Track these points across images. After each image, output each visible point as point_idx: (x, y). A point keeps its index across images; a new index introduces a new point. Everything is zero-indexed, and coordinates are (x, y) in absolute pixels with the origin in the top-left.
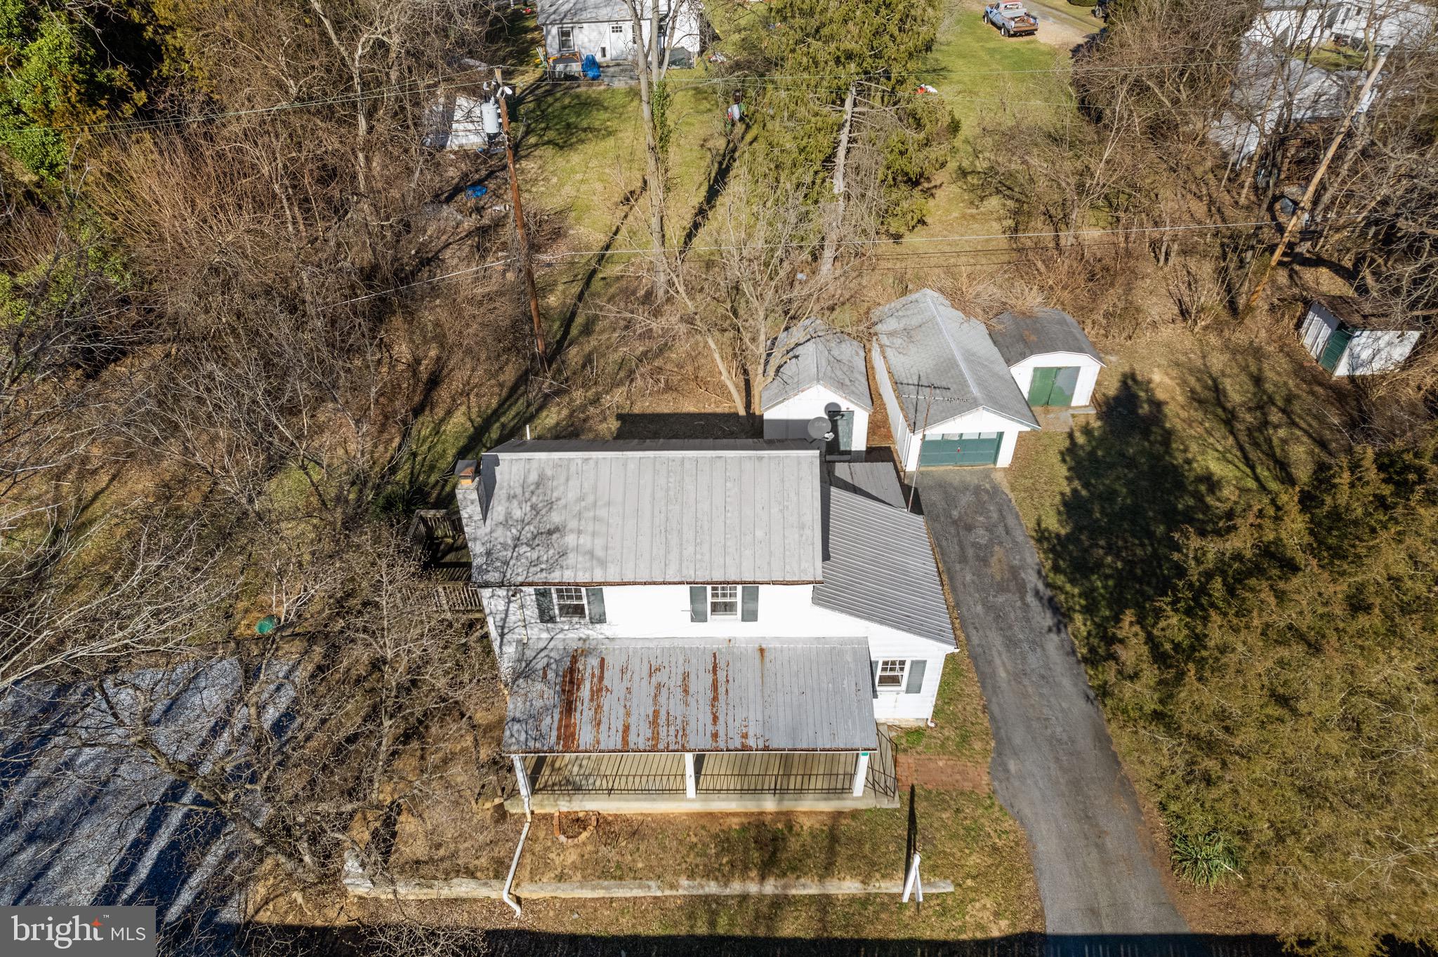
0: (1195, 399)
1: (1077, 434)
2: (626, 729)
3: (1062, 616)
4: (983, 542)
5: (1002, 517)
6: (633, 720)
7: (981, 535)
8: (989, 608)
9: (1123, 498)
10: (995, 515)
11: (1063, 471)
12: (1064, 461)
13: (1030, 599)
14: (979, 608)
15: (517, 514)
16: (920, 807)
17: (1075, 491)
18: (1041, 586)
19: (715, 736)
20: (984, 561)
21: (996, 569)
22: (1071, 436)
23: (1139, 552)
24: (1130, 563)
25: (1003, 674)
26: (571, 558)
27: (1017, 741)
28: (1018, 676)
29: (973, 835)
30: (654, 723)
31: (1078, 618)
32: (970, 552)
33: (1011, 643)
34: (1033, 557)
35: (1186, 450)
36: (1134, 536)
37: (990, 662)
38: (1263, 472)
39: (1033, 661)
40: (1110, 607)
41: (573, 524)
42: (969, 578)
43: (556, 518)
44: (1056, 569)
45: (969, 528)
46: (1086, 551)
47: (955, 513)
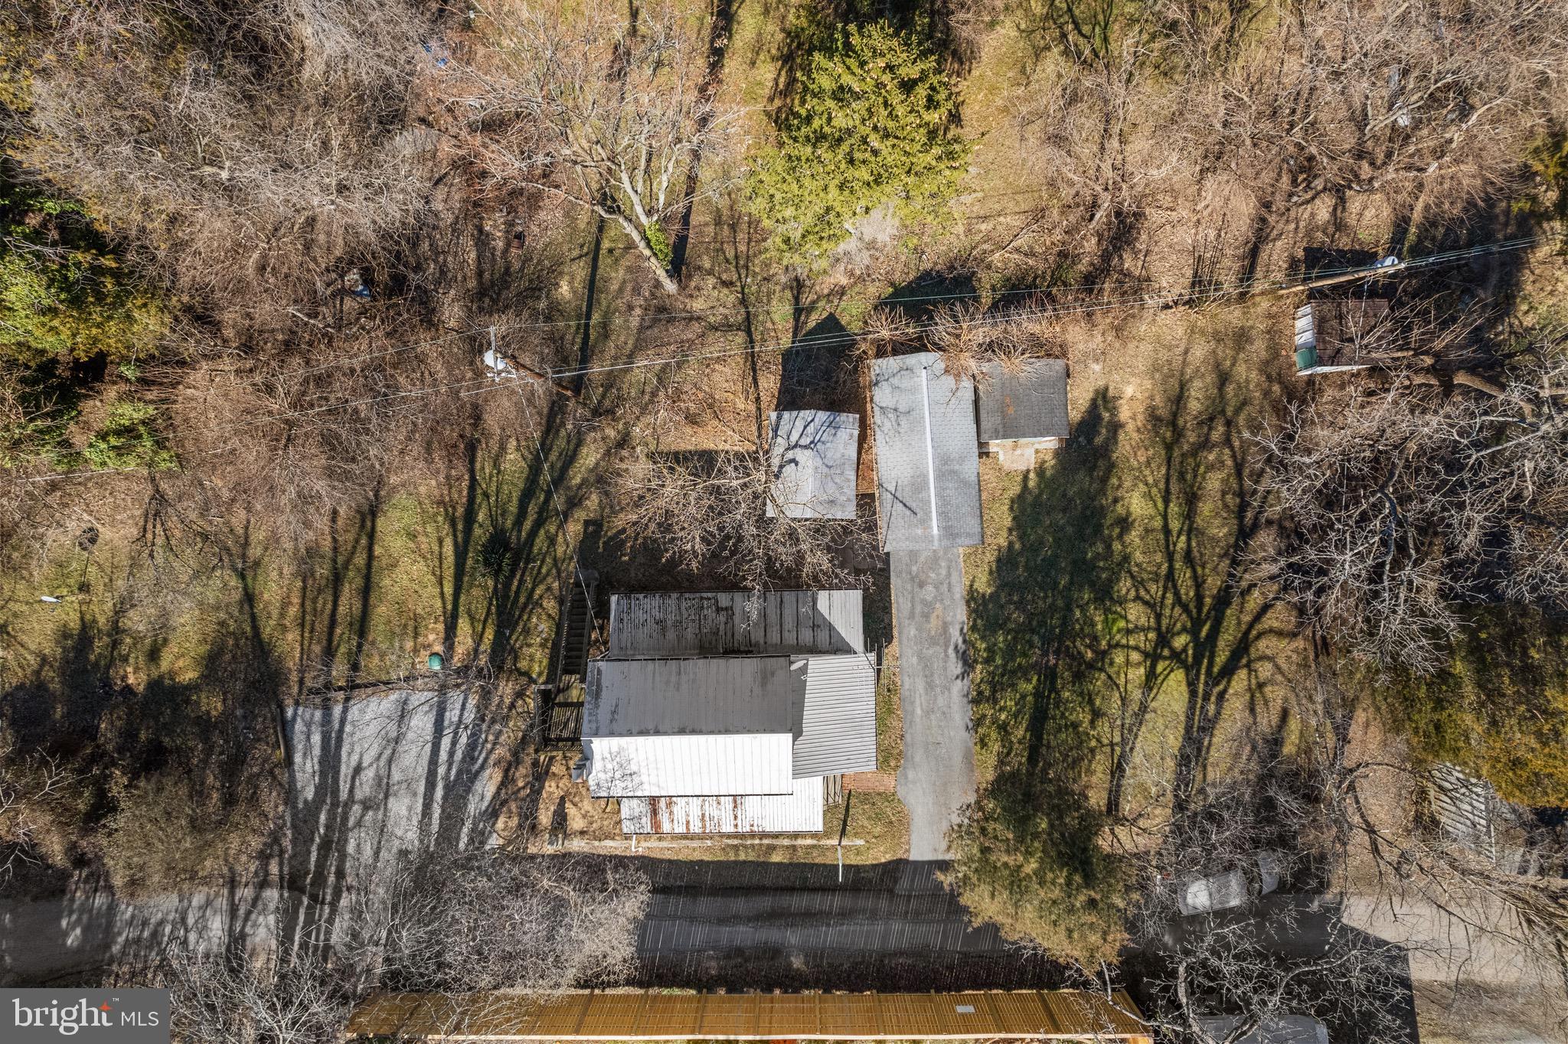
0: (1153, 417)
1: (1032, 475)
2: (688, 822)
3: (968, 664)
4: (929, 598)
5: (949, 575)
6: (691, 819)
7: (929, 593)
8: (920, 658)
9: (1047, 552)
10: (944, 572)
11: (1008, 522)
12: (1011, 509)
13: (951, 651)
14: (915, 660)
15: (609, 766)
16: (853, 801)
17: (1011, 544)
18: (960, 641)
19: (736, 826)
20: (926, 617)
21: (934, 623)
22: (1026, 478)
23: (1040, 603)
24: (1030, 616)
25: (919, 711)
26: (646, 786)
27: (917, 759)
28: (928, 712)
29: (878, 817)
30: (703, 819)
31: (979, 667)
32: (918, 609)
33: (930, 686)
34: (960, 615)
35: (1120, 486)
36: (1041, 588)
37: (913, 703)
38: (1174, 508)
39: (941, 701)
40: (1003, 658)
41: (643, 770)
42: (913, 632)
43: (634, 768)
44: (974, 628)
45: (921, 585)
46: (1002, 607)
47: (914, 568)
